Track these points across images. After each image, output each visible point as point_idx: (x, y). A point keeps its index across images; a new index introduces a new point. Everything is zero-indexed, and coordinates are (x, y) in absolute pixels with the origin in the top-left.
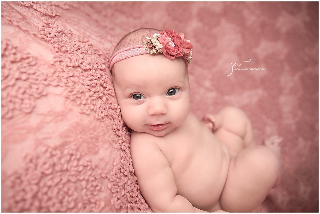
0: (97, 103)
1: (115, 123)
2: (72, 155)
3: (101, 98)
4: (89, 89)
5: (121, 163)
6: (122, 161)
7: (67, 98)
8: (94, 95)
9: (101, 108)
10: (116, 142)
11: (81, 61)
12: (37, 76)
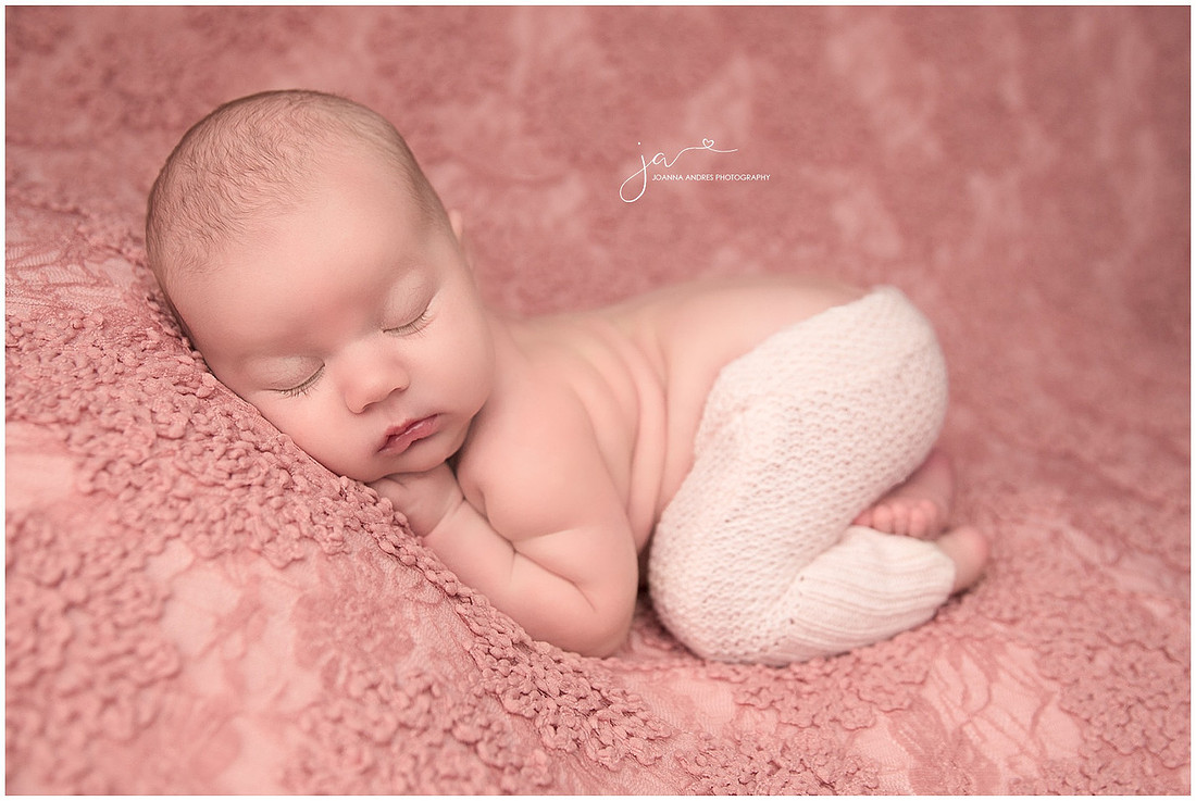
0: (295, 512)
3: (288, 487)
4: (243, 486)
8: (270, 493)
9: (315, 519)
10: (419, 586)
12: (97, 559)
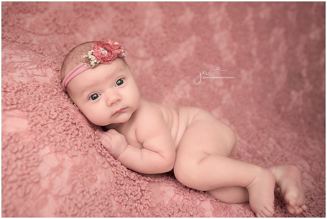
1: (96, 148)
2: (83, 192)
3: (77, 135)
4: (67, 134)
5: (115, 177)
6: (115, 175)
7: (56, 152)
9: (82, 145)
10: (105, 163)
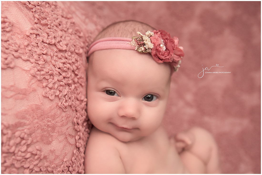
0: (64, 90)
1: (76, 116)
2: (23, 139)
3: (69, 85)
4: (59, 73)
5: (72, 161)
6: (73, 158)
7: (34, 76)
8: (63, 81)
9: (66, 96)
10: (72, 136)
11: (58, 39)
12: (9, 45)
